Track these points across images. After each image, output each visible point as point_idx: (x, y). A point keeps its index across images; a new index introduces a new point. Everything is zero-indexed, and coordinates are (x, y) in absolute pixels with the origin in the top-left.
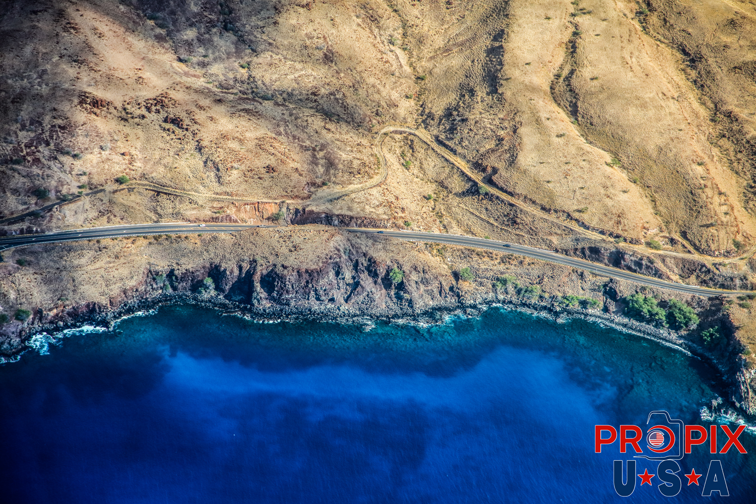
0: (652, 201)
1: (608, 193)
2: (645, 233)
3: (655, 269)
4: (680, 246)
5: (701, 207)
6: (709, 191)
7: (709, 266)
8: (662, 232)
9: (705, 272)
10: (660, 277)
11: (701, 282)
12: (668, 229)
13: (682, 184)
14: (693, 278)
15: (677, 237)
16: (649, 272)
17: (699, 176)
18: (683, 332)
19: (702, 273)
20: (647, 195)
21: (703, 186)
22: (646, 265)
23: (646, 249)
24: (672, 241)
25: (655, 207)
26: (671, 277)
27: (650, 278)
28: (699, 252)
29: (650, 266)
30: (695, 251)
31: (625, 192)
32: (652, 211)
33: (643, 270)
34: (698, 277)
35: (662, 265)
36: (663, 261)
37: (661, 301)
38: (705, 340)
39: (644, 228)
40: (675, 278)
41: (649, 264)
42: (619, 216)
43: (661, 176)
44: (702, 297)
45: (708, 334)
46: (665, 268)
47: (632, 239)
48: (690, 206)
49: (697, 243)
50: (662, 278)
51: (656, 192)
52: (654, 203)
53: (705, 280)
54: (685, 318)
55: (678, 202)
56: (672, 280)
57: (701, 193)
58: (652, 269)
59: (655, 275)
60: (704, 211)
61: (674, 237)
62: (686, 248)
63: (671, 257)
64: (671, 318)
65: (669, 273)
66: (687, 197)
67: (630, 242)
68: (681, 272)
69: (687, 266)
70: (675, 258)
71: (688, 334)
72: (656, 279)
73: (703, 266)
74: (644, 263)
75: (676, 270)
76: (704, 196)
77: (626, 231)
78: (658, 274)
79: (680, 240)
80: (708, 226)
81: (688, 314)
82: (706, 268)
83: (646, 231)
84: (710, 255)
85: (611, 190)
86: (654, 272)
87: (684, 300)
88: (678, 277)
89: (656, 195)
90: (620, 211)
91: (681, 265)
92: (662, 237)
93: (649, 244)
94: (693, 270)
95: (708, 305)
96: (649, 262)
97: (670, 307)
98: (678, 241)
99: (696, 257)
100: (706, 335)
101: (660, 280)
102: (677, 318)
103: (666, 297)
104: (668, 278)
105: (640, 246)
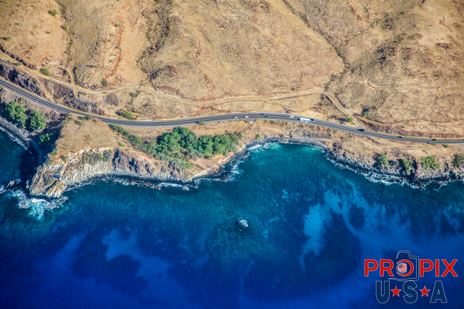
0: (70, 44)
1: (34, 31)
2: (46, 63)
3: (36, 88)
4: (67, 77)
5: (96, 54)
6: (109, 45)
7: (75, 93)
8: (61, 65)
9: (71, 96)
10: (39, 94)
11: (65, 103)
12: (68, 64)
13: (95, 36)
14: (61, 100)
15: (69, 70)
16: (32, 89)
17: (110, 33)
18: (33, 134)
19: (68, 96)
20: (69, 39)
21: (107, 40)
22: (31, 84)
23: (38, 73)
24: (65, 72)
25: (68, 48)
26: (47, 95)
27: (32, 93)
28: (76, 82)
29: (33, 85)
30: (74, 81)
31: (47, 33)
32: (65, 50)
33: (29, 87)
34: (65, 99)
35: (44, 86)
36: (46, 84)
37: (29, 110)
38: (41, 141)
39: (47, 59)
40: (49, 96)
41: (33, 84)
42: (31, 48)
43: (86, 28)
44: (57, 113)
45: (44, 137)
46: (44, 89)
47: (30, 64)
48: (90, 52)
49: (78, 76)
50: (40, 95)
51: (76, 38)
52: (70, 45)
53: (68, 102)
54: (36, 124)
55: (85, 47)
56: (46, 98)
57: (102, 45)
58: (34, 87)
59: (36, 92)
60: (96, 57)
61: (67, 70)
62: (70, 78)
63: (52, 82)
64: (28, 122)
65: (46, 92)
66: (93, 46)
67: (28, 67)
68: (56, 94)
69: (61, 90)
70: (55, 83)
71: (36, 136)
72: (36, 95)
73: (72, 92)
74: (30, 82)
75: (53, 92)
76: (102, 47)
77: (29, 58)
78: (37, 91)
79: (70, 72)
80: (91, 67)
81: (40, 122)
82: (73, 94)
83: (47, 61)
84: (81, 86)
85: (38, 30)
86: (35, 90)
87: (45, 112)
88: (52, 96)
89: (75, 41)
90: (34, 45)
91: (58, 89)
92: (59, 68)
93: (42, 71)
94: (65, 94)
95: (58, 118)
96: (33, 82)
97: (32, 115)
98: (68, 73)
99: (72, 86)
100: (42, 138)
101: (38, 96)
102: (31, 123)
103: (33, 108)
104: (44, 96)
105: (35, 71)
